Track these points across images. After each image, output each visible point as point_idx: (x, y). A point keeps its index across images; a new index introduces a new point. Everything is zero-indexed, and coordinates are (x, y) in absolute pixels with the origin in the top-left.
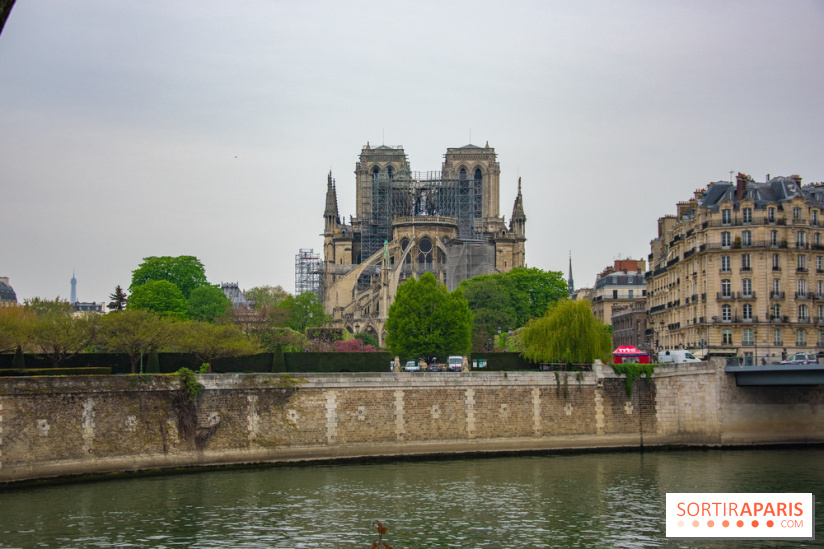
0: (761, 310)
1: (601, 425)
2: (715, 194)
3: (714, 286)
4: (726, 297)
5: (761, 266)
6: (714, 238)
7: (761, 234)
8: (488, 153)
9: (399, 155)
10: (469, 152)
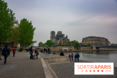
0: (93, 44)
1: (91, 50)
2: (90, 37)
3: (91, 42)
4: (91, 43)
5: (93, 41)
6: (91, 40)
7: (93, 40)
8: (61, 32)
9: (55, 32)
10: (59, 32)
